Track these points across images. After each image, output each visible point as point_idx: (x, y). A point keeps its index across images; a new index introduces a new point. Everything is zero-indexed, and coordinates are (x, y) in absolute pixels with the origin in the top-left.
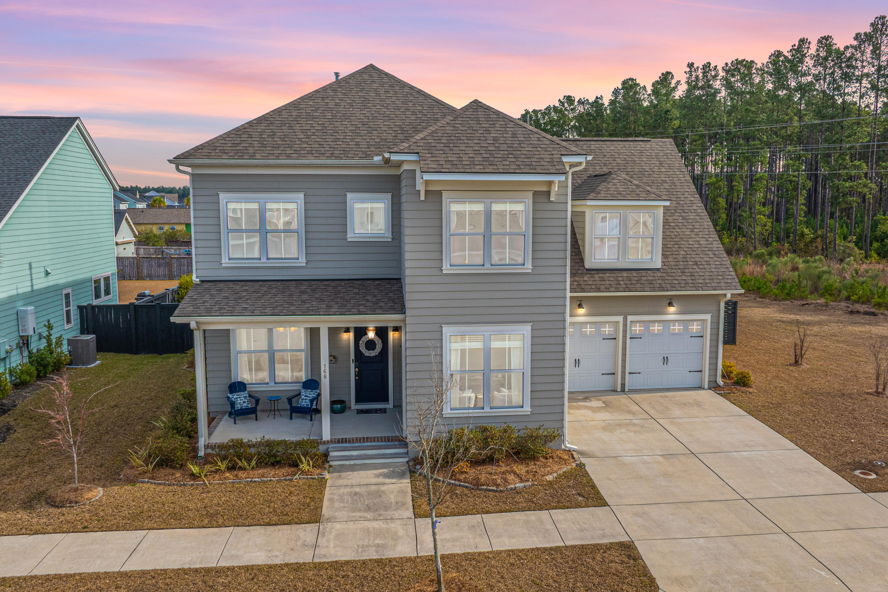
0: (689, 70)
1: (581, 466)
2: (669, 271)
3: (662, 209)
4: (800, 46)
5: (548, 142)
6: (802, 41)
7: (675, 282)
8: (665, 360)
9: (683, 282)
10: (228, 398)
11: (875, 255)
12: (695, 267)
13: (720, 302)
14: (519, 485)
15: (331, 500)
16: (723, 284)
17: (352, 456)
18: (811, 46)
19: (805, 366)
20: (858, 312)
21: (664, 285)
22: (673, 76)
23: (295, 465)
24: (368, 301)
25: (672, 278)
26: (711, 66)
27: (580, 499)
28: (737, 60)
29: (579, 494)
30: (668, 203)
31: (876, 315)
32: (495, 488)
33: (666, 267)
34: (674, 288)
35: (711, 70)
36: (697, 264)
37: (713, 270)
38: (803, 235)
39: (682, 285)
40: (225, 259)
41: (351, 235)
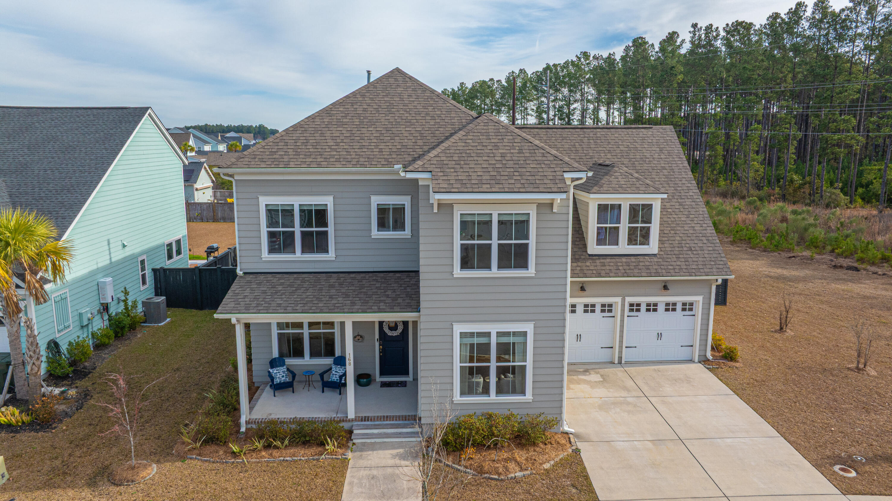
0: (692, 29)
1: (577, 451)
2: (665, 256)
3: (660, 201)
4: (796, 8)
5: (552, 158)
6: (799, 5)
7: (670, 267)
8: (660, 336)
9: (677, 267)
10: (269, 372)
11: (860, 200)
12: (690, 252)
13: (711, 285)
14: (519, 474)
15: (351, 483)
16: (714, 270)
17: (373, 434)
18: (807, 9)
19: (789, 333)
20: (841, 267)
21: (660, 271)
22: (678, 35)
23: (322, 444)
24: (388, 296)
25: (667, 264)
26: (713, 28)
27: (574, 491)
28: (737, 21)
29: (573, 486)
30: (665, 196)
31: (858, 270)
32: (496, 477)
33: (662, 253)
34: (668, 274)
35: (712, 31)
36: (691, 250)
37: (706, 256)
38: (792, 181)
39: (677, 271)
40: (265, 254)
41: (375, 233)
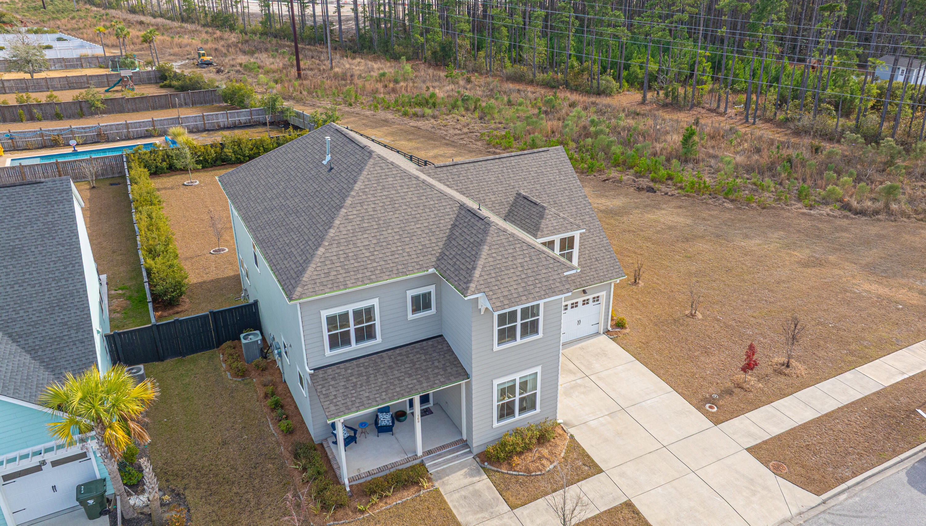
1: (572, 437)
2: (582, 269)
3: (579, 234)
5: (552, 261)
7: (588, 278)
8: (579, 322)
9: (592, 277)
12: (596, 263)
14: (551, 466)
15: (455, 507)
20: (643, 189)
21: (582, 282)
23: (417, 483)
25: (585, 275)
27: (586, 468)
29: (584, 465)
30: (584, 231)
31: (655, 192)
32: (539, 473)
34: (588, 284)
37: (607, 263)
39: (592, 280)
40: (328, 352)
41: (411, 316)
